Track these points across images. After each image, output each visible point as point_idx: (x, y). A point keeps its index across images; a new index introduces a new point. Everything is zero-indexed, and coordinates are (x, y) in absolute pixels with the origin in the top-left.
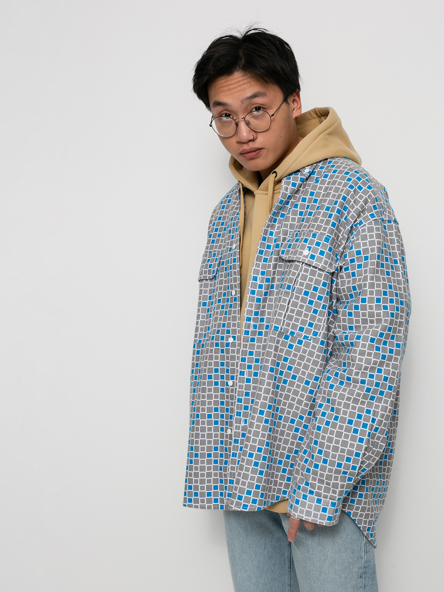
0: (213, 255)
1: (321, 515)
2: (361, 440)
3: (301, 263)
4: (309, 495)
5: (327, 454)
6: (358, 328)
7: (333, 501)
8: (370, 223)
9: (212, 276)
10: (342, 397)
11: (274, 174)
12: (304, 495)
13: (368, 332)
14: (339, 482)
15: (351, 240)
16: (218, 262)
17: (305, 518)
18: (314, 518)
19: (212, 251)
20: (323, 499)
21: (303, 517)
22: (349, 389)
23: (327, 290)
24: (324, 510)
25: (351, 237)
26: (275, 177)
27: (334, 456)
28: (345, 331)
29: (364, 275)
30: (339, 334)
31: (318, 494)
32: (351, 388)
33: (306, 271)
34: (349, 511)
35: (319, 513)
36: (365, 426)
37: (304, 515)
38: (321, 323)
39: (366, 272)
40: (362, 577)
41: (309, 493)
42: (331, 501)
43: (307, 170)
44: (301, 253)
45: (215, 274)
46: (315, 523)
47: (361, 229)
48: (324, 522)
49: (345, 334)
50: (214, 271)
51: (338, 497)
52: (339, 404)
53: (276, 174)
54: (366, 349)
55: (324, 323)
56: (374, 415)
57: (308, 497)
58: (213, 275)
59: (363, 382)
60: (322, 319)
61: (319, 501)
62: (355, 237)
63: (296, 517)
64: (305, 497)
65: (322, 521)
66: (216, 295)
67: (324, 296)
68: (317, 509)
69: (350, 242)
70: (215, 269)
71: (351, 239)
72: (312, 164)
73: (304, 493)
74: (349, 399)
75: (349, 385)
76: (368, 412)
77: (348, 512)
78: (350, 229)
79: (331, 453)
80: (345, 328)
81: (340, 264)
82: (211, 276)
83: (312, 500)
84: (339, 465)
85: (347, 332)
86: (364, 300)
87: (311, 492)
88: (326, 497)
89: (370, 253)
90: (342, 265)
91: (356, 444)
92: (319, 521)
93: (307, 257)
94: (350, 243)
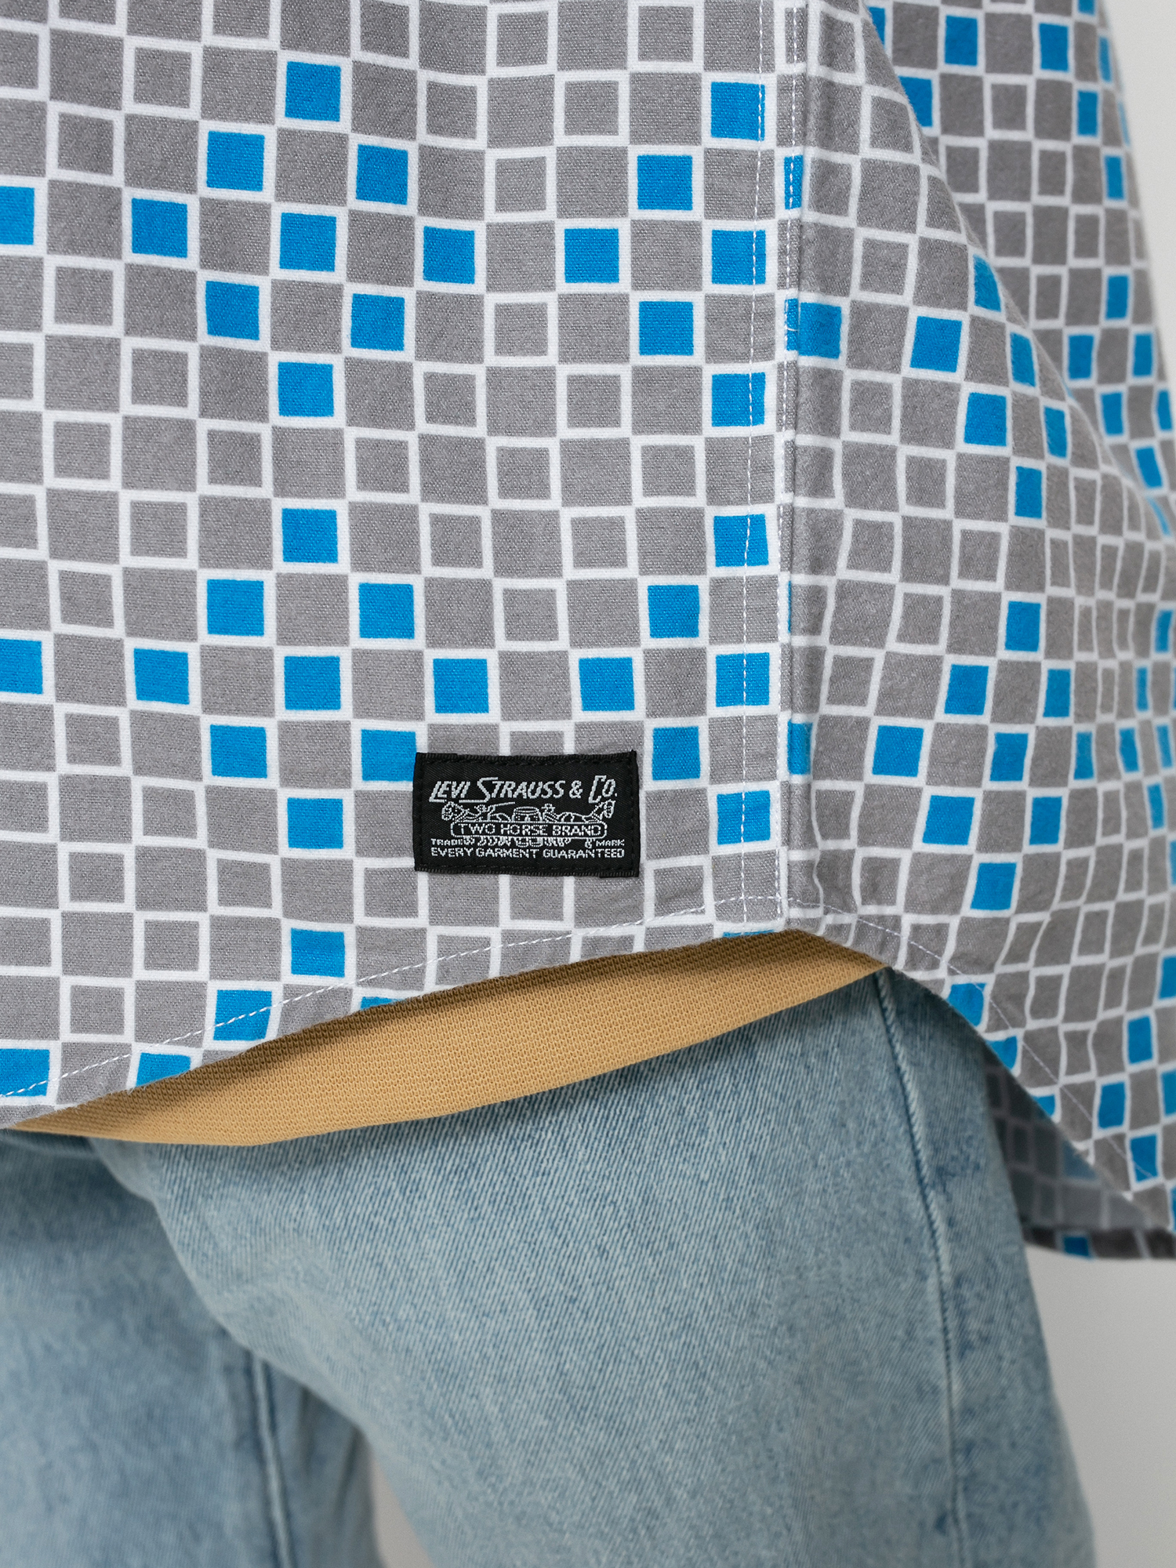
34: (962, 979)
40: (950, 1520)
77: (955, 988)
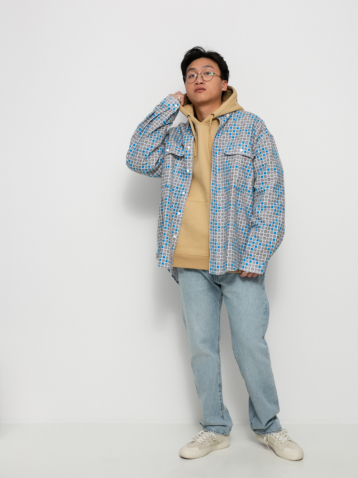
1: (258, 269)
2: (275, 233)
3: (240, 155)
4: (252, 261)
5: (261, 241)
6: (266, 183)
7: (263, 262)
8: (266, 136)
10: (264, 215)
11: (213, 115)
12: (250, 261)
13: (272, 184)
14: (266, 253)
17: (251, 271)
18: (255, 271)
20: (259, 262)
21: (250, 271)
22: (266, 211)
23: (251, 167)
24: (260, 267)
25: (258, 143)
26: (213, 117)
27: (264, 242)
28: (260, 186)
29: (267, 159)
30: (258, 187)
31: (257, 260)
32: (267, 211)
33: (242, 159)
35: (257, 268)
36: (276, 227)
37: (250, 270)
38: (249, 182)
39: (268, 157)
41: (252, 260)
42: (262, 262)
43: (228, 115)
44: (239, 151)
46: (256, 273)
47: (263, 138)
48: (260, 272)
49: (260, 187)
51: (265, 261)
52: (264, 218)
54: (272, 192)
55: (250, 182)
56: (279, 221)
57: (252, 262)
59: (272, 207)
60: (249, 181)
61: (257, 263)
62: (260, 142)
63: (247, 271)
64: (251, 262)
65: (258, 272)
67: (250, 170)
68: (256, 266)
69: (257, 145)
72: (230, 113)
73: (250, 260)
74: (267, 216)
75: (265, 210)
76: (277, 220)
79: (263, 240)
80: (259, 184)
81: (254, 155)
83: (254, 263)
84: (267, 245)
85: (261, 186)
86: (268, 170)
87: (253, 259)
88: (260, 261)
89: (268, 149)
90: (255, 155)
91: (273, 235)
92: (257, 272)
93: (243, 152)
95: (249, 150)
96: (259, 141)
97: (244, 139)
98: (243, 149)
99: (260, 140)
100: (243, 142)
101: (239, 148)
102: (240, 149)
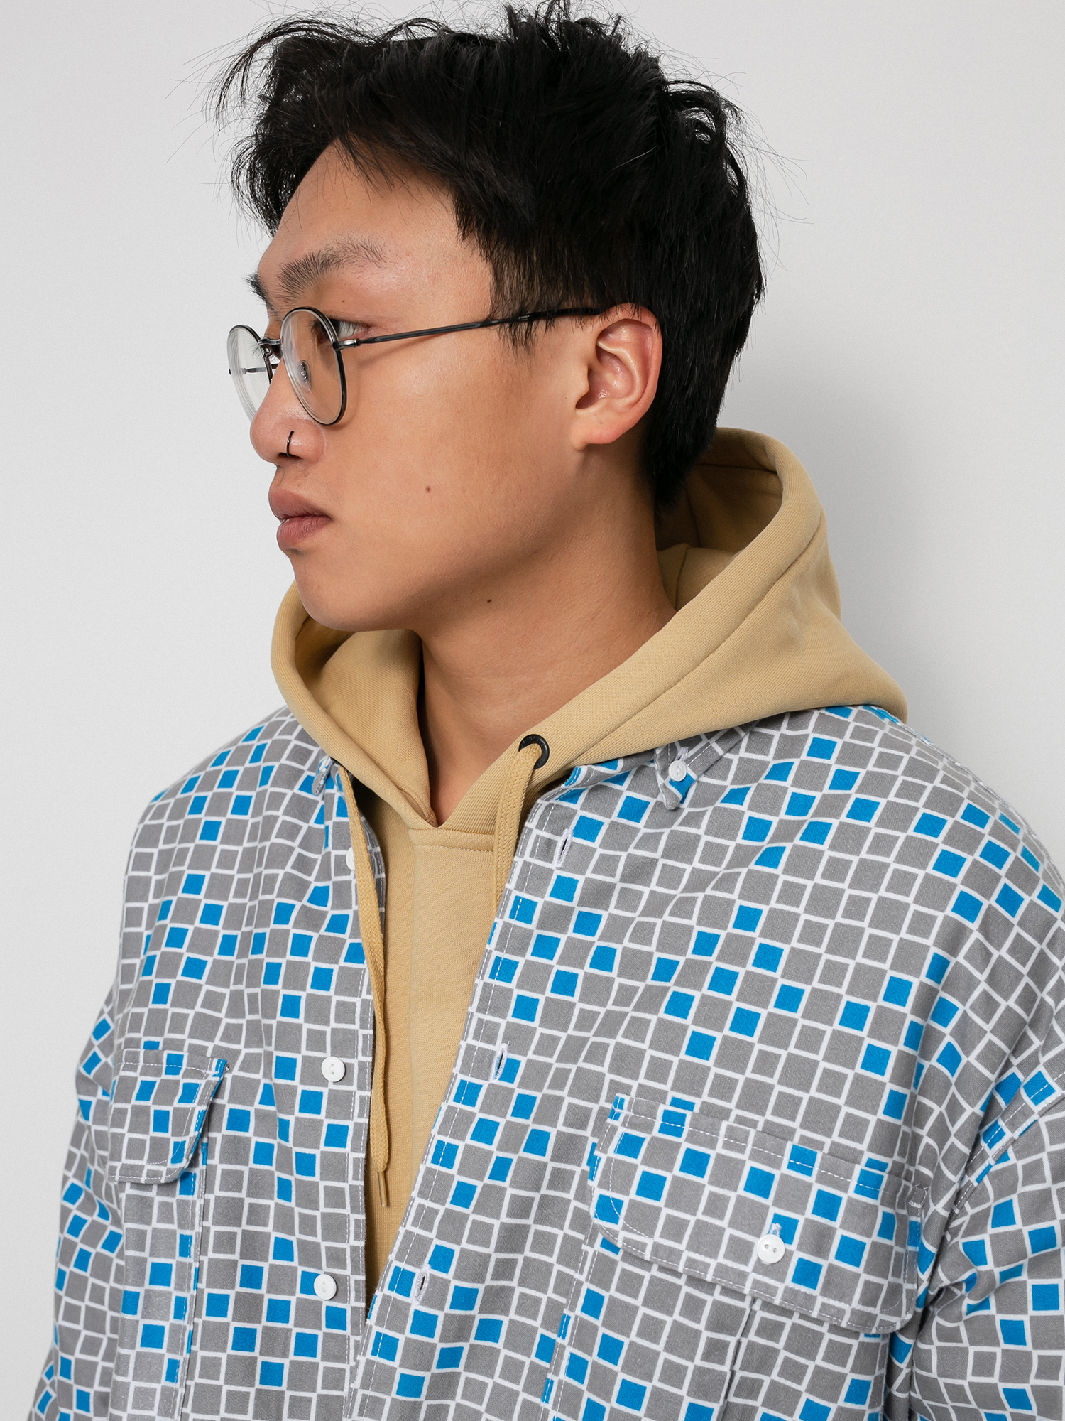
0: (165, 1066)
9: (169, 1171)
11: (534, 751)
15: (990, 1166)
16: (205, 1108)
19: (160, 1039)
25: (992, 1152)
26: (539, 763)
45: (184, 1164)
50: (179, 1147)
53: (543, 748)
58: (178, 1166)
66: (198, 1271)
69: (986, 1172)
70: (187, 1139)
71: (990, 1161)
78: (981, 1114)
82: (163, 1169)
93: (775, 1271)
94: (986, 1179)
95: (850, 1251)
96: (1009, 1135)
97: (820, 1117)
98: (787, 1236)
99: (1013, 1126)
100: (803, 1159)
101: (751, 1220)
102: (758, 1235)
